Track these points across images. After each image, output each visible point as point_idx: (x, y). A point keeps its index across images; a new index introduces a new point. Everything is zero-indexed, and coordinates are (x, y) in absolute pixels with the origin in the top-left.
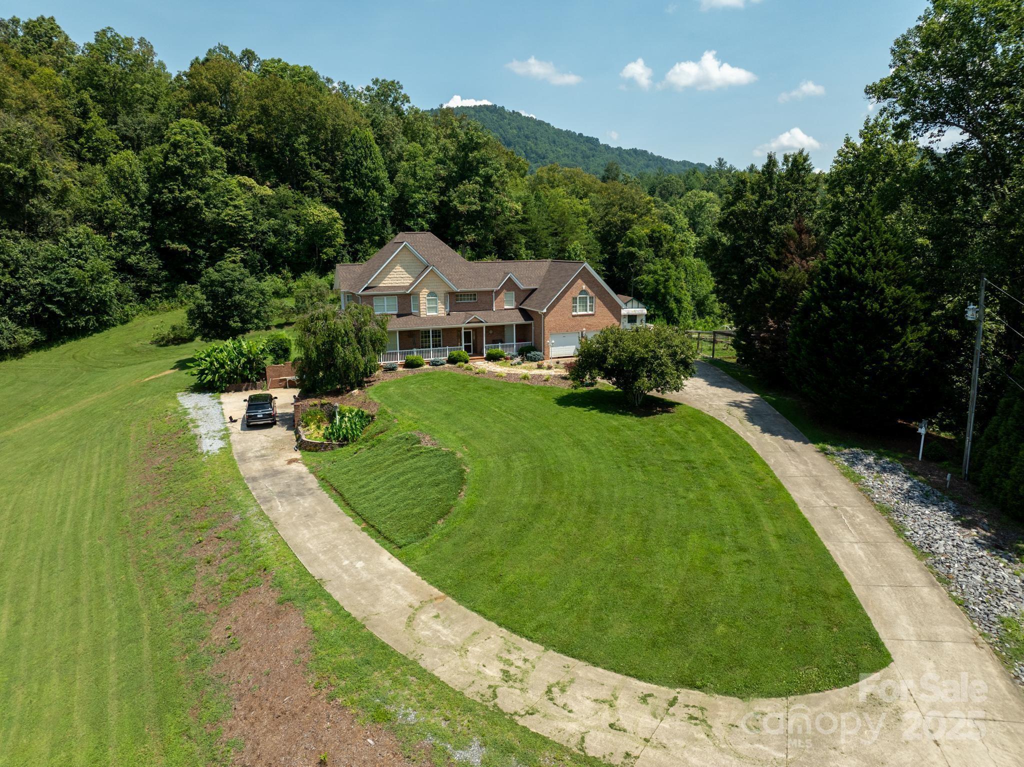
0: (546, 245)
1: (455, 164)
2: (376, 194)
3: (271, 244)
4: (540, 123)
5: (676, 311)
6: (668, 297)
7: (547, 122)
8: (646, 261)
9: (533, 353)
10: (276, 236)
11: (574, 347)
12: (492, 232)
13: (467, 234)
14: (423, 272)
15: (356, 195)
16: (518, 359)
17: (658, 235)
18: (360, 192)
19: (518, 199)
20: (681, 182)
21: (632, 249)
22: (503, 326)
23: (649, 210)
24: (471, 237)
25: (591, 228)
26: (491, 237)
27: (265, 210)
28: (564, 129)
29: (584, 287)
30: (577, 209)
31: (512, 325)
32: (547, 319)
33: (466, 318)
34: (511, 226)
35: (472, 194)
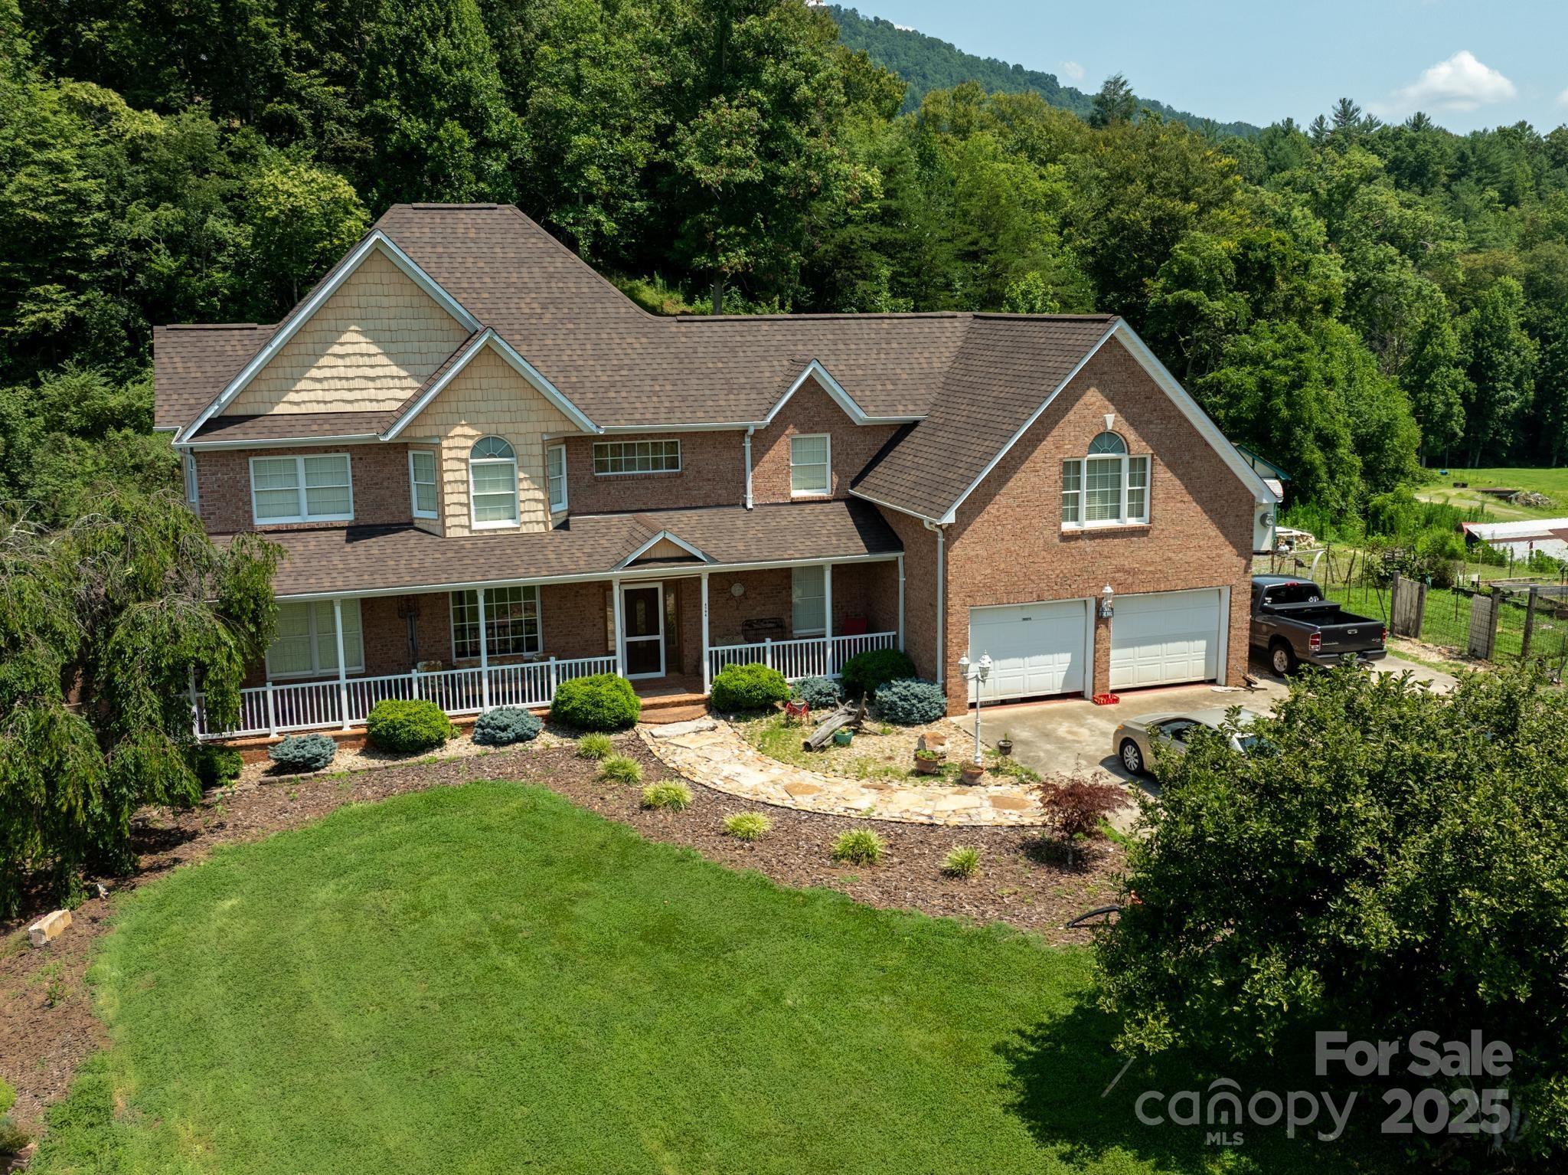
0: (948, 286)
1: (695, 53)
2: (459, 132)
3: (159, 277)
4: (934, 44)
5: (1323, 473)
6: (1299, 432)
7: (946, 40)
8: (1231, 326)
9: (899, 687)
10: (175, 253)
11: (1066, 658)
12: (796, 247)
13: (725, 250)
14: (453, 356)
15: (405, 136)
16: (836, 719)
17: (1260, 254)
18: (414, 127)
19: (872, 160)
20: (1258, 153)
21: (1189, 295)
22: (787, 573)
23: (1228, 192)
24: (737, 259)
25: (1069, 239)
26: (795, 259)
27: (141, 178)
28: (983, 57)
29: (1111, 419)
30: (1033, 191)
31: (820, 569)
32: (957, 550)
33: (632, 542)
34: (851, 229)
35: (738, 134)
